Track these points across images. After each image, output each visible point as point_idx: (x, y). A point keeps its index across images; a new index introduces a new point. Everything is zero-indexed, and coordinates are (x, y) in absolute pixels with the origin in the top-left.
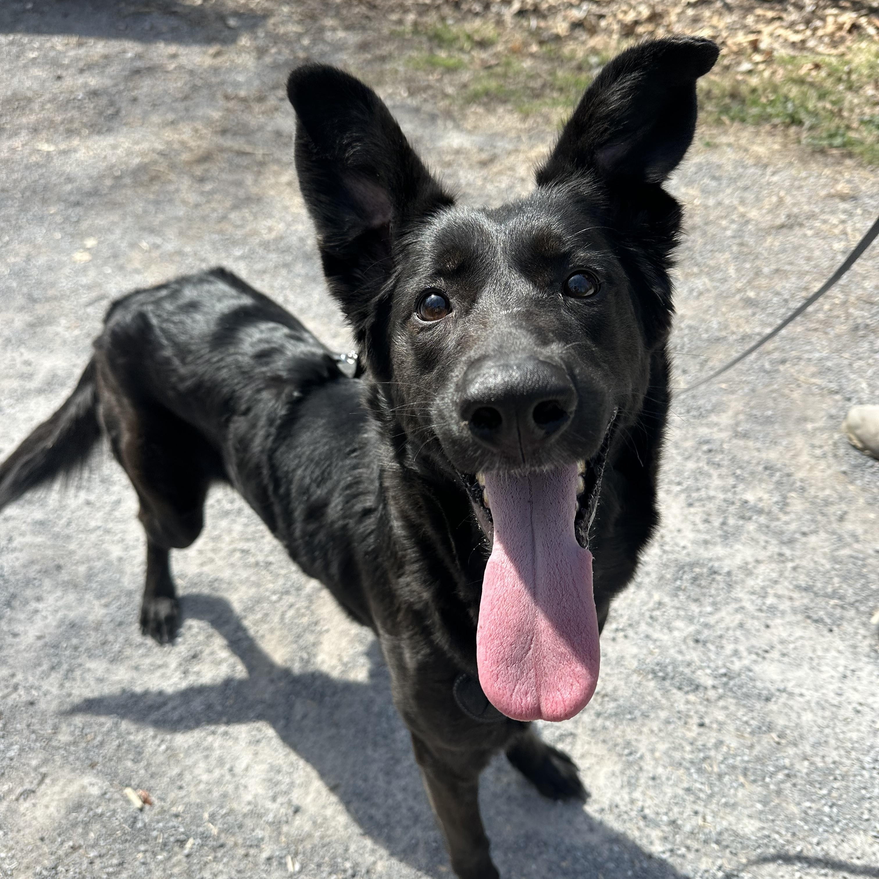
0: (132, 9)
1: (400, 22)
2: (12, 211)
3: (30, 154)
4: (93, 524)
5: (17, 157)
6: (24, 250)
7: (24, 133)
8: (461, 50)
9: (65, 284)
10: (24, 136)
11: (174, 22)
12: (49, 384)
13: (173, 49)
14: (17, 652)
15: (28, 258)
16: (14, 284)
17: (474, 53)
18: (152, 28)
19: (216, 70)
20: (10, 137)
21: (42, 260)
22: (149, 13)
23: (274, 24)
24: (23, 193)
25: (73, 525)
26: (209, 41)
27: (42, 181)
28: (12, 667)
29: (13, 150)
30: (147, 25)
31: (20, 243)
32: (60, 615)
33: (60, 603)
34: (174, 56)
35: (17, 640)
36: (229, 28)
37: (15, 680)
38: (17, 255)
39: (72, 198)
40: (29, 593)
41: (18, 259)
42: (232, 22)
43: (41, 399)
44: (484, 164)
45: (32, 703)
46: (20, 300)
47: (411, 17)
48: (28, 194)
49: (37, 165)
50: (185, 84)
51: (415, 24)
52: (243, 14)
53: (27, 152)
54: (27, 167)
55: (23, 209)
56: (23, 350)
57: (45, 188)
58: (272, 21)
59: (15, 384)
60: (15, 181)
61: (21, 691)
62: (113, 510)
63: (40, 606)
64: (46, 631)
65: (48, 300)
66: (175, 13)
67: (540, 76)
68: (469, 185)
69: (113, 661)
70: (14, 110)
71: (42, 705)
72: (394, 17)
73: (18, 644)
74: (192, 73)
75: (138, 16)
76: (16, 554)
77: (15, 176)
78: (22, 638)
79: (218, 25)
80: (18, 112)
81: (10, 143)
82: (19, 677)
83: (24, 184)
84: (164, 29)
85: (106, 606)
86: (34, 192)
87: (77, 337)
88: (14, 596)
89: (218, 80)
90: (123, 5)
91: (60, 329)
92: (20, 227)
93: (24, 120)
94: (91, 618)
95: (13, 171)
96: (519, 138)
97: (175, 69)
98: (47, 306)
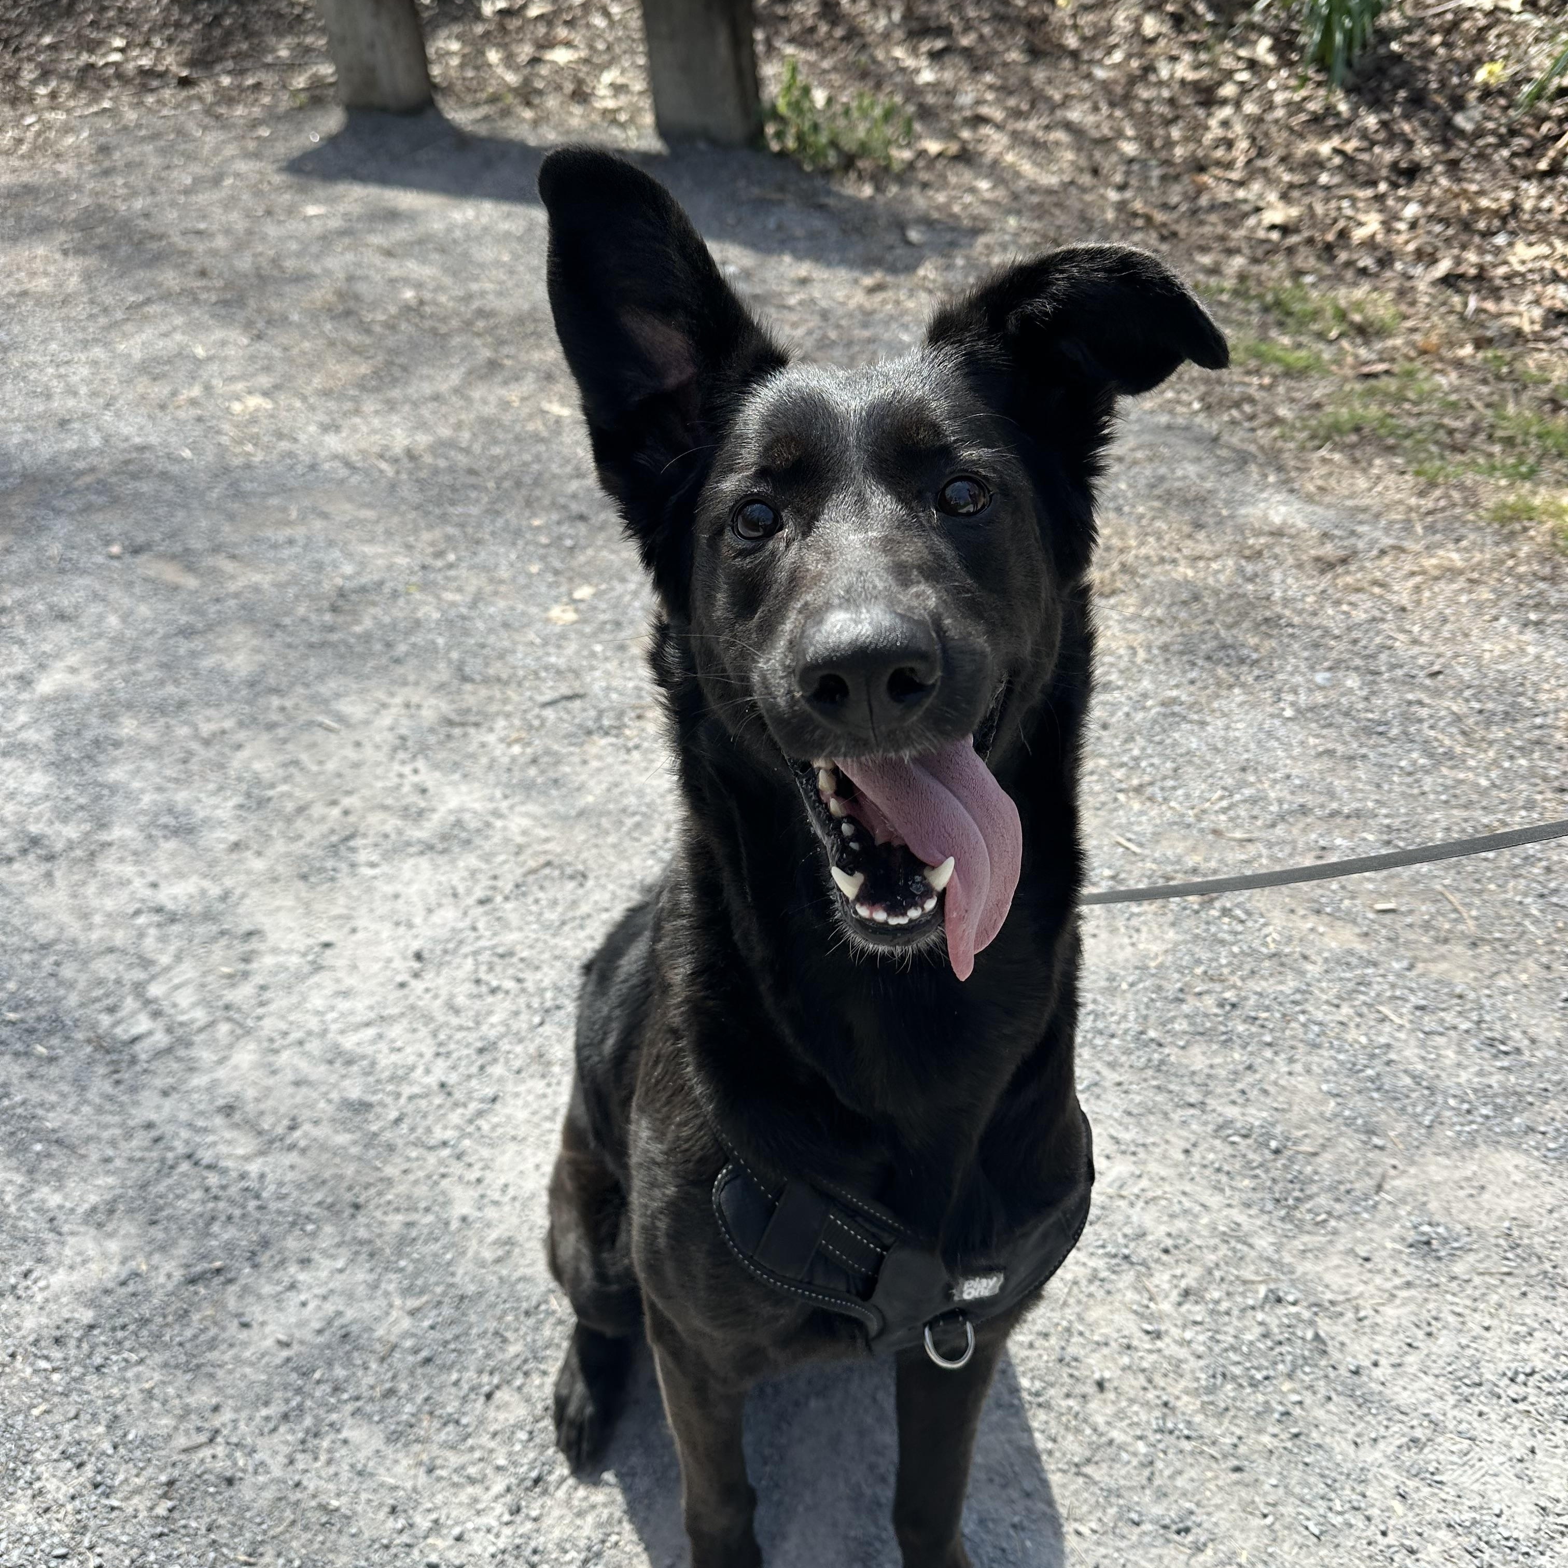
0: (756, 191)
1: (1215, 271)
2: (475, 511)
3: (531, 417)
4: (439, 1134)
5: (507, 418)
6: (475, 582)
7: (531, 376)
8: (1321, 336)
9: (522, 659)
10: (528, 384)
11: (817, 222)
12: (444, 837)
13: (804, 269)
14: (237, 1360)
15: (477, 600)
16: (441, 641)
17: (1345, 344)
18: (780, 227)
19: (866, 317)
20: (505, 383)
21: (496, 608)
22: (781, 203)
23: (987, 246)
24: (499, 482)
25: (404, 1128)
26: (868, 263)
27: (536, 467)
28: (219, 1390)
29: (505, 405)
30: (772, 223)
31: (471, 568)
32: (329, 1308)
33: (337, 1283)
34: (804, 282)
35: (244, 1335)
36: (908, 243)
37: (217, 1422)
38: (460, 590)
39: (575, 507)
40: (292, 1244)
41: (458, 597)
42: (914, 235)
43: (424, 863)
44: (1326, 566)
45: (230, 1482)
46: (443, 672)
47: (1238, 262)
48: (507, 484)
49: (537, 438)
50: (810, 333)
51: (1242, 277)
52: (937, 221)
53: (526, 411)
54: (518, 439)
55: (493, 512)
56: (420, 764)
57: (537, 481)
58: (983, 240)
59: (392, 823)
60: (494, 458)
61: (220, 1450)
62: (480, 1114)
63: (303, 1277)
64: (298, 1334)
65: (486, 681)
66: (822, 207)
67: (1471, 407)
68: (1286, 601)
69: (393, 1438)
70: (526, 336)
71: (246, 1492)
72: (1206, 260)
73: (245, 1344)
74: (825, 315)
75: (762, 205)
76: (293, 1157)
77: (497, 451)
78: (254, 1333)
79: (891, 238)
80: (532, 340)
81: (503, 392)
82: (226, 1415)
83: (505, 467)
84: (799, 232)
85: (412, 1313)
86: (518, 484)
87: (514, 759)
88: (265, 1243)
89: (866, 334)
90: (741, 183)
91: (491, 738)
92: (478, 542)
93: (536, 356)
94: (380, 1332)
95: (495, 441)
96: (1407, 525)
97: (801, 303)
98: (483, 692)
